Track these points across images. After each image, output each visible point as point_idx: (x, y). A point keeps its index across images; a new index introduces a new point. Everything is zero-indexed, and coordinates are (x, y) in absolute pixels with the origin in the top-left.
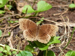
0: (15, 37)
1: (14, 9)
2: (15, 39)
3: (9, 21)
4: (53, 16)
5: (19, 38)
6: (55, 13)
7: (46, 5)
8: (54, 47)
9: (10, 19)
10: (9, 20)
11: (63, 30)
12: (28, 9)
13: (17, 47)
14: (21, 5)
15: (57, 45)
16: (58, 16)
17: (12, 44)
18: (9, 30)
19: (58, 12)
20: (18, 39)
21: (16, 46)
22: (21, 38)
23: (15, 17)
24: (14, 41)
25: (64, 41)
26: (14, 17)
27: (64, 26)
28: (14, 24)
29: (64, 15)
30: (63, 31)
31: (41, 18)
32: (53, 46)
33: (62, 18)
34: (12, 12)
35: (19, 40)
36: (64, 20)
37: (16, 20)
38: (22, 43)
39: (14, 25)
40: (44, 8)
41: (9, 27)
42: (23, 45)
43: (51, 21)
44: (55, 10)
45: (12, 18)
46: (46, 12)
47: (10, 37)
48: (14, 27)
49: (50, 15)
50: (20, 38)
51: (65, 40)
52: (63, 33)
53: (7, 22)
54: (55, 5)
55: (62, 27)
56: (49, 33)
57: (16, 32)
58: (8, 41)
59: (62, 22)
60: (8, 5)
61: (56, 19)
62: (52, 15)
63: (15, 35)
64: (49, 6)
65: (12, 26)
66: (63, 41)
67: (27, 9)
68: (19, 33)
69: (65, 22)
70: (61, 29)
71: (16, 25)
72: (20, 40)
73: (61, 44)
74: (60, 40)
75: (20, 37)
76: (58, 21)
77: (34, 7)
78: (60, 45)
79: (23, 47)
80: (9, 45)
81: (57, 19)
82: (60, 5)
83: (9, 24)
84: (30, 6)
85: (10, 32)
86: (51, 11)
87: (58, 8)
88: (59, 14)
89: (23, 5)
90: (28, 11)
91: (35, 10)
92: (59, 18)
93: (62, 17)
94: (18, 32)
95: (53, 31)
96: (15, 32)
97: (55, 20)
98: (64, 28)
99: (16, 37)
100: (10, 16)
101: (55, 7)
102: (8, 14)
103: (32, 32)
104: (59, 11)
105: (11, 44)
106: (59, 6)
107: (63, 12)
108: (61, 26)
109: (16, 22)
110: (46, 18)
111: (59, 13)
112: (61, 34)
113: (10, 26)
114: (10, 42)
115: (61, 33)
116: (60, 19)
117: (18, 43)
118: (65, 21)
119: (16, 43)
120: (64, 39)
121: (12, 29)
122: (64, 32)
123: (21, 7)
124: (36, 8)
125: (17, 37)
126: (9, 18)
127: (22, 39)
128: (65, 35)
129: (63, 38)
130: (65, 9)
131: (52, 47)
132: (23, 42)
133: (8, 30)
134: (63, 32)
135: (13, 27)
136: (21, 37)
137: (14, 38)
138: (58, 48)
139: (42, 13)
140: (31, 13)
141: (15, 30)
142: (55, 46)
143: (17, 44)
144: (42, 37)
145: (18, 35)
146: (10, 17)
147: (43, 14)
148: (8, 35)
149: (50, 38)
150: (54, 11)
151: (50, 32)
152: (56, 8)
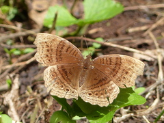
0: (24, 93)
1: (23, 17)
2: (26, 98)
3: (9, 49)
4: (127, 33)
5: (35, 94)
6: (132, 26)
7: (106, 5)
8: (131, 118)
9: (11, 44)
10: (9, 47)
11: (154, 71)
12: (58, 16)
13: (29, 118)
14: (39, 6)
15: (138, 112)
16: (140, 34)
17: (17, 111)
18: (10, 72)
19: (140, 24)
20: (34, 97)
21: (29, 115)
22: (41, 94)
23: (25, 38)
24: (22, 102)
25: (157, 101)
26: (21, 39)
27: (156, 60)
28: (23, 57)
29: (158, 31)
30: (154, 73)
31: (94, 39)
32: (128, 113)
33: (152, 38)
34: (16, 26)
35: (36, 100)
36: (157, 45)
37: (28, 46)
38: (43, 107)
39: (23, 61)
40: (103, 12)
41: (9, 67)
42: (45, 112)
43: (122, 47)
44: (132, 17)
45: (17, 40)
46: (108, 24)
47: (12, 91)
48: (23, 64)
49: (119, 31)
50: (39, 95)
51: (161, 98)
52: (153, 78)
53: (4, 52)
54: (132, 5)
55: (150, 63)
56: (115, 80)
57: (28, 78)
58: (5, 103)
59: (150, 49)
60: (6, 8)
61: (134, 41)
62: (124, 31)
63: (26, 86)
64: (116, 6)
65: (16, 64)
66: (154, 99)
67: (56, 15)
68: (35, 81)
69: (158, 50)
70: (148, 68)
71: (27, 60)
72: (38, 100)
73: (150, 109)
74: (147, 96)
75: (38, 93)
76: (140, 47)
77: (76, 10)
78: (147, 111)
79: (46, 118)
80: (9, 113)
81: (139, 42)
82: (145, 4)
83: (9, 59)
84: (66, 8)
85: (10, 78)
86: (123, 22)
87: (140, 13)
88: (143, 28)
89: (45, 7)
90: (58, 21)
91: (78, 18)
92: (144, 38)
93: (151, 35)
94: (32, 79)
95: (127, 73)
96: (24, 80)
97: (133, 46)
98: (157, 65)
99: (29, 91)
100: (12, 35)
101: (133, 11)
102: (6, 30)
103: (67, 75)
104: (142, 20)
105: (12, 111)
106: (144, 7)
107: (155, 23)
108: (149, 59)
109: (27, 53)
110: (108, 38)
111: (144, 24)
112: (148, 81)
113: (10, 63)
114: (12, 104)
115: (148, 78)
116: (147, 41)
117: (34, 107)
118: (160, 47)
119: (26, 107)
120: (158, 96)
121: (17, 71)
122: (156, 76)
123: (40, 12)
124: (81, 13)
125: (31, 91)
126: (9, 42)
127: (43, 98)
128: (160, 84)
129: (154, 92)
130: (159, 14)
131: (124, 116)
132: (46, 104)
133: (5, 73)
134: (154, 76)
135: (19, 66)
136: (42, 91)
137: (23, 96)
138: (141, 118)
139: (99, 27)
140: (68, 27)
141: (24, 73)
142: (132, 114)
143: (30, 110)
144: (94, 90)
145: (34, 88)
146: (11, 39)
147: (101, 29)
148: (6, 86)
149: (118, 92)
150: (131, 21)
151: (119, 75)
152: (136, 13)
